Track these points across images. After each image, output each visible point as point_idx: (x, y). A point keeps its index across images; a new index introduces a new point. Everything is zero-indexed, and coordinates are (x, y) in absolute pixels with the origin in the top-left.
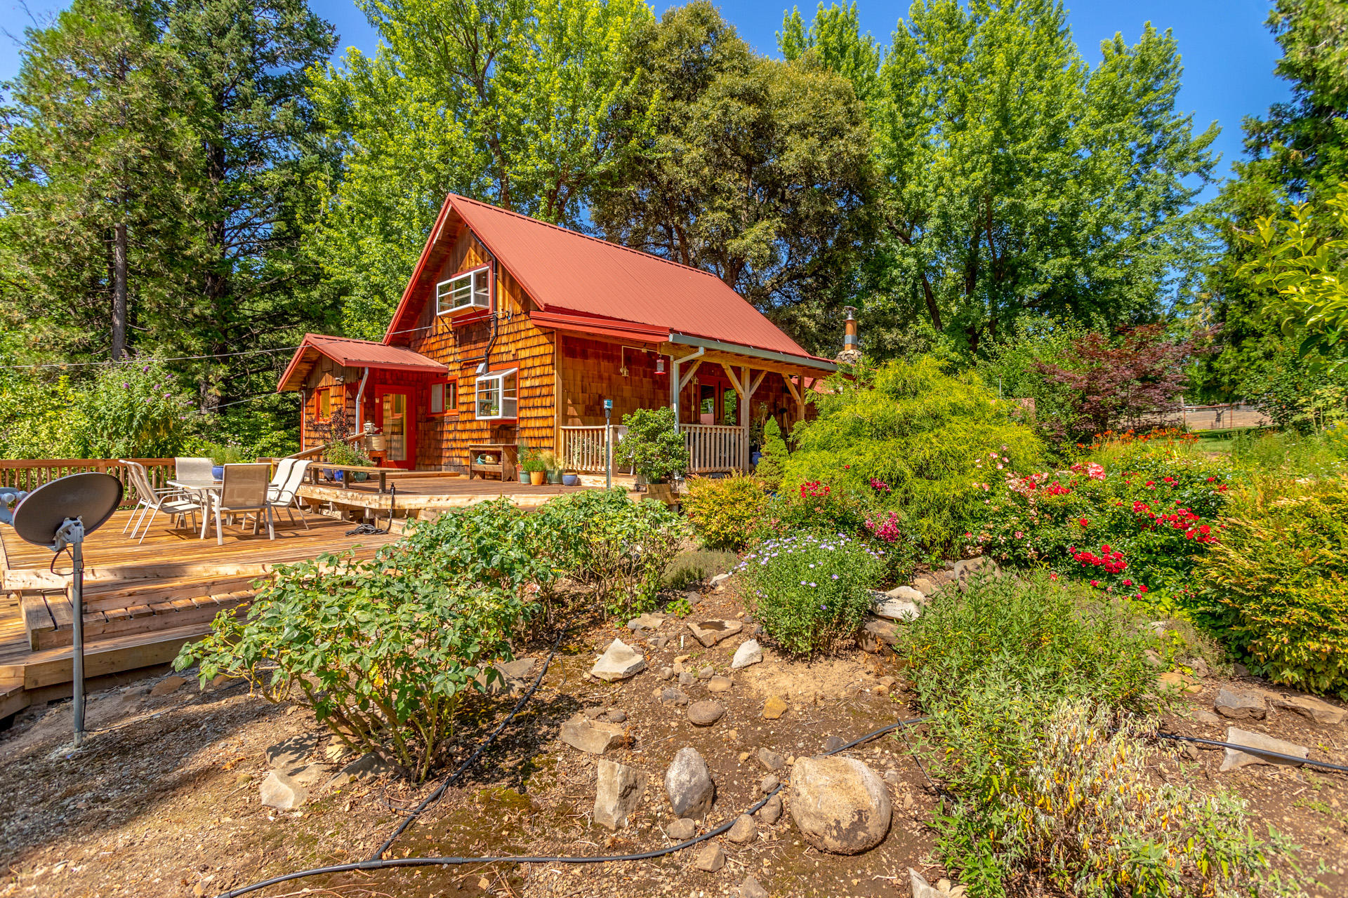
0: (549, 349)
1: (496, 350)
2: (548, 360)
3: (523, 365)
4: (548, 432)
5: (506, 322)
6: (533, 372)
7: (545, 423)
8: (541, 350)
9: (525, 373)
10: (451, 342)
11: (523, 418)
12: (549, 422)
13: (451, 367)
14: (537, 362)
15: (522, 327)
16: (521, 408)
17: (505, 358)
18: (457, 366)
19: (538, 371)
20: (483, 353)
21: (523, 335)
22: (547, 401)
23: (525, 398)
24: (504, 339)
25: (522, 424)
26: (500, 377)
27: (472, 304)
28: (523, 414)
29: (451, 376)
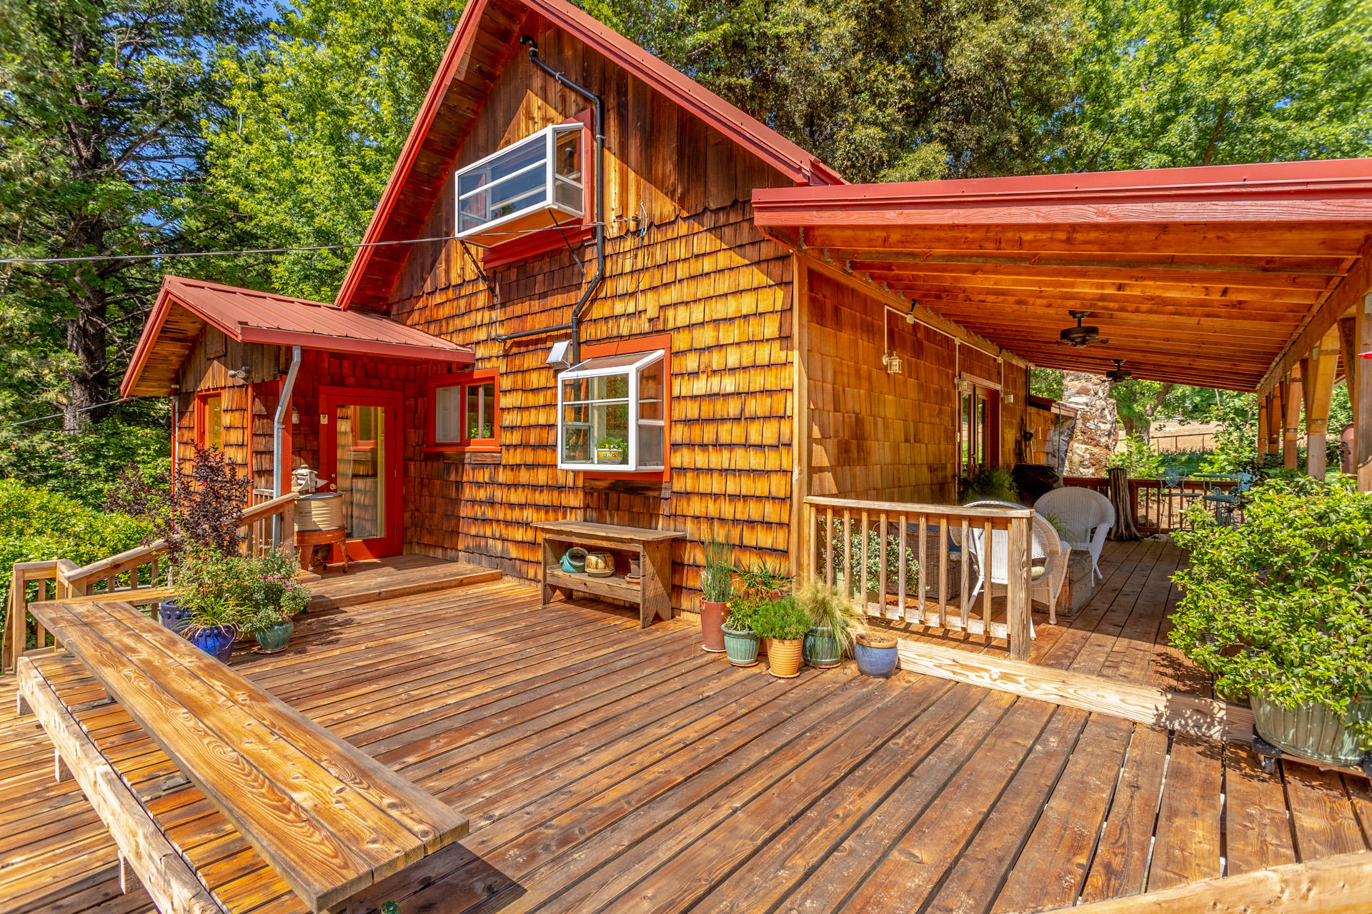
0: (777, 298)
1: (598, 311)
2: (771, 328)
3: (681, 341)
4: (771, 511)
5: (629, 243)
6: (716, 360)
7: (761, 487)
8: (747, 304)
9: (691, 362)
10: (482, 300)
11: (682, 470)
12: (777, 486)
13: (481, 352)
14: (730, 334)
15: (679, 251)
16: (675, 446)
17: (625, 327)
18: (497, 349)
19: (733, 358)
20: (567, 317)
21: (682, 271)
22: (769, 433)
23: (688, 422)
24: (625, 285)
25: (678, 485)
26: (631, 371)
27: (549, 202)
28: (681, 458)
29: (481, 370)
